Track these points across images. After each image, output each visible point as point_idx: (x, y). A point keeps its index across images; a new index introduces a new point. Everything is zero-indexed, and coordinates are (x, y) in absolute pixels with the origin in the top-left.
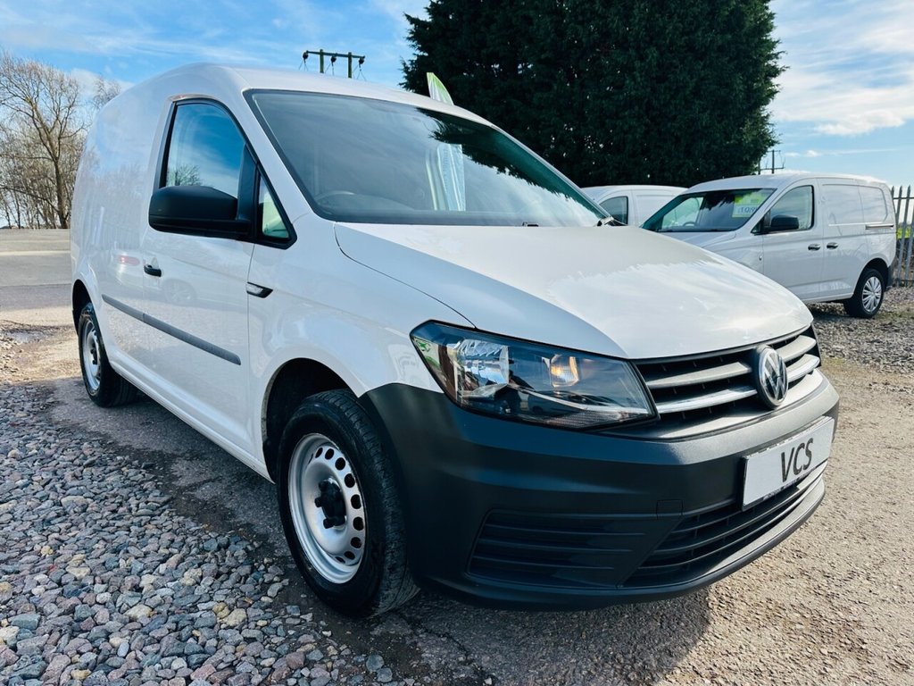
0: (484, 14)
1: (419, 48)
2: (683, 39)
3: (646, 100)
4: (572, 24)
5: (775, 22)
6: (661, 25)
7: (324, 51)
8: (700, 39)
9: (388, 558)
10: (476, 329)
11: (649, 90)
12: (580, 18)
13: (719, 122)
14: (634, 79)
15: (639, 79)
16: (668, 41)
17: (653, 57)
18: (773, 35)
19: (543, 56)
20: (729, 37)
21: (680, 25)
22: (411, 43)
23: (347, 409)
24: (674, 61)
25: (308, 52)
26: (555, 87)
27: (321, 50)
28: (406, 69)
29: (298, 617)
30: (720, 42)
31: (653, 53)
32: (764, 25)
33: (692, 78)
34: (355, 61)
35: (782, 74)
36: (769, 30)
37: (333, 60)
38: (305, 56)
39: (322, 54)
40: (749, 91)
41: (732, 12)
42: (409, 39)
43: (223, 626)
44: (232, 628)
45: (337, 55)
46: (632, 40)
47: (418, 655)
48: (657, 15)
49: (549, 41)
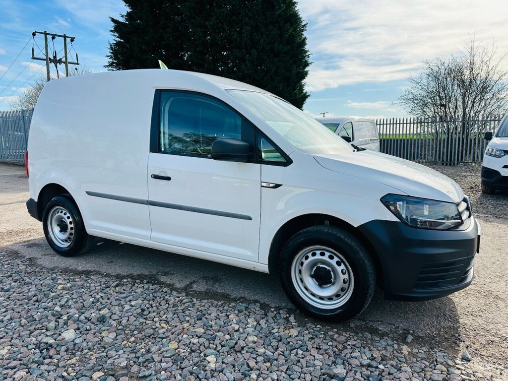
0: (161, 23)
1: (118, 37)
2: (269, 46)
3: (253, 76)
4: (213, 34)
5: (307, 41)
6: (257, 38)
7: (47, 32)
8: (277, 47)
9: (370, 291)
10: (409, 196)
11: (253, 71)
12: (217, 31)
13: (287, 88)
14: (246, 64)
15: (248, 65)
16: (261, 47)
17: (254, 54)
18: (307, 48)
19: (198, 49)
20: (289, 47)
21: (267, 39)
22: (112, 33)
23: (337, 233)
24: (264, 57)
25: (36, 32)
26: (206, 66)
27: (45, 32)
28: (111, 48)
29: (316, 327)
30: (286, 50)
31: (254, 52)
32: (303, 43)
33: (273, 66)
34: (68, 40)
35: (310, 65)
36: (304, 45)
37: (53, 38)
38: (34, 34)
39: (46, 34)
40: (298, 73)
41: (289, 35)
42: (111, 31)
43: (294, 336)
44: (297, 336)
45: (56, 35)
46: (243, 45)
47: (377, 329)
48: (255, 34)
49: (200, 41)
